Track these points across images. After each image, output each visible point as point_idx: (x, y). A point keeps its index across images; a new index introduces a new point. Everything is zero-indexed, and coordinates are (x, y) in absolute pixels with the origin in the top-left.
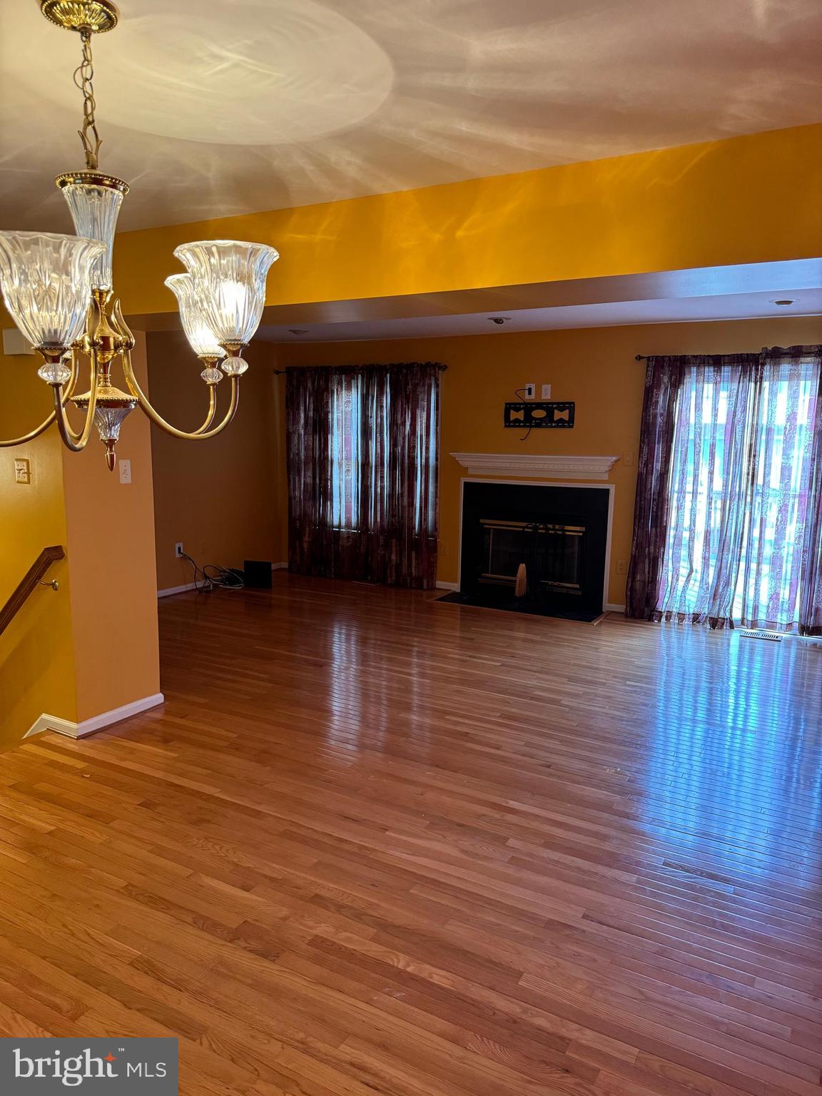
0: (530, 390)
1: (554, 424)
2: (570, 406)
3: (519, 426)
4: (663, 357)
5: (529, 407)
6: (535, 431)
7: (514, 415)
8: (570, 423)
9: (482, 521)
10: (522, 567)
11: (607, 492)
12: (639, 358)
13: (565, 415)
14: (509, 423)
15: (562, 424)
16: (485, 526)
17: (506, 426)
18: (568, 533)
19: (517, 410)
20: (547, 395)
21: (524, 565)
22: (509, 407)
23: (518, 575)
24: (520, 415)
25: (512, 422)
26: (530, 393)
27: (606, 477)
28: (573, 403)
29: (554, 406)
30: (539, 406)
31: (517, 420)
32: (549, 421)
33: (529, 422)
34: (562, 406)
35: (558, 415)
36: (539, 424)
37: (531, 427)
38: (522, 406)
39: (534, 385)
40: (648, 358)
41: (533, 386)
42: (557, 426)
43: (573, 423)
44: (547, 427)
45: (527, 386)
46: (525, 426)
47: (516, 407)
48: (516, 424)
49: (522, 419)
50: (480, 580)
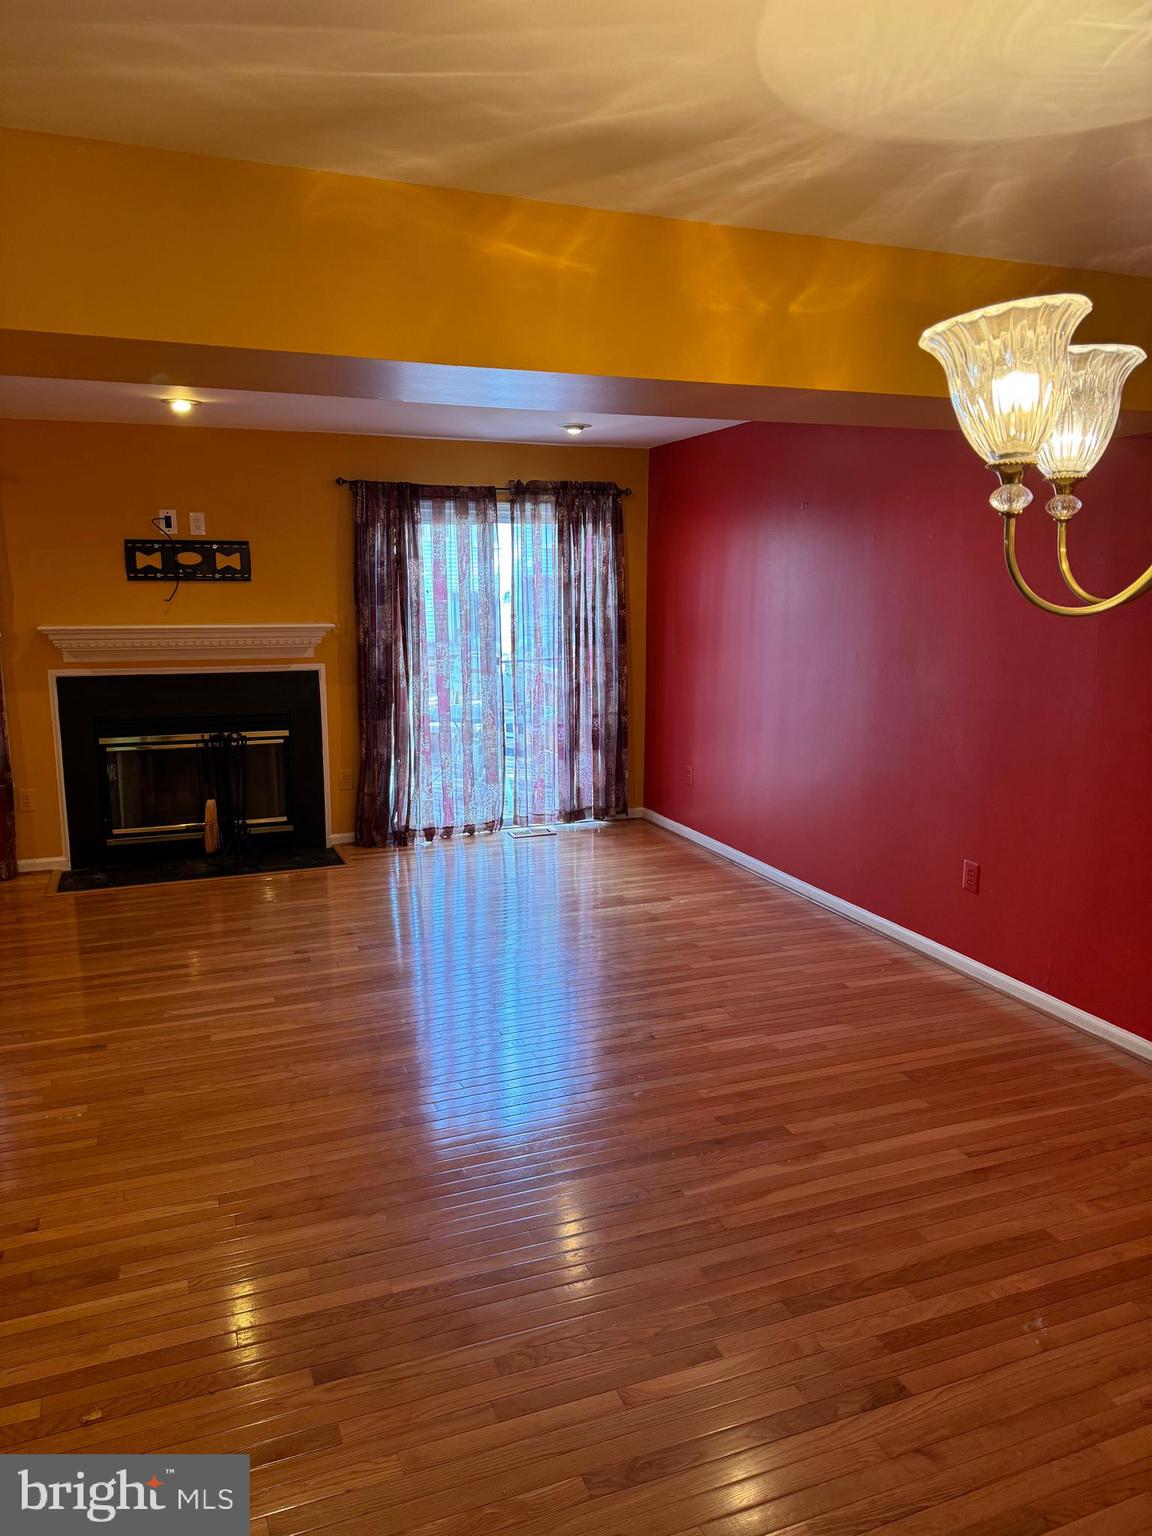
0: (168, 520)
1: (217, 576)
2: (242, 548)
3: (155, 579)
4: (376, 483)
5: (170, 549)
6: (183, 586)
7: (142, 560)
8: (244, 574)
9: (102, 741)
10: (211, 803)
11: (315, 675)
12: (339, 482)
13: (234, 561)
14: (135, 574)
15: (228, 575)
16: (108, 749)
17: (130, 579)
18: (249, 743)
19: (149, 552)
20: (198, 528)
21: (214, 801)
22: (132, 548)
23: (207, 817)
24: (156, 560)
25: (140, 571)
26: (169, 525)
27: (310, 653)
28: (247, 543)
29: (215, 547)
30: (189, 545)
31: (149, 569)
32: (207, 571)
33: (173, 572)
34: (228, 547)
35: (222, 562)
36: (191, 575)
37: (177, 579)
38: (156, 546)
39: (161, 511)
40: (354, 484)
41: (173, 514)
42: (223, 579)
43: (250, 574)
44: (204, 579)
45: (163, 514)
46: (165, 579)
47: (147, 547)
48: (148, 574)
49: (160, 567)
50: (111, 842)
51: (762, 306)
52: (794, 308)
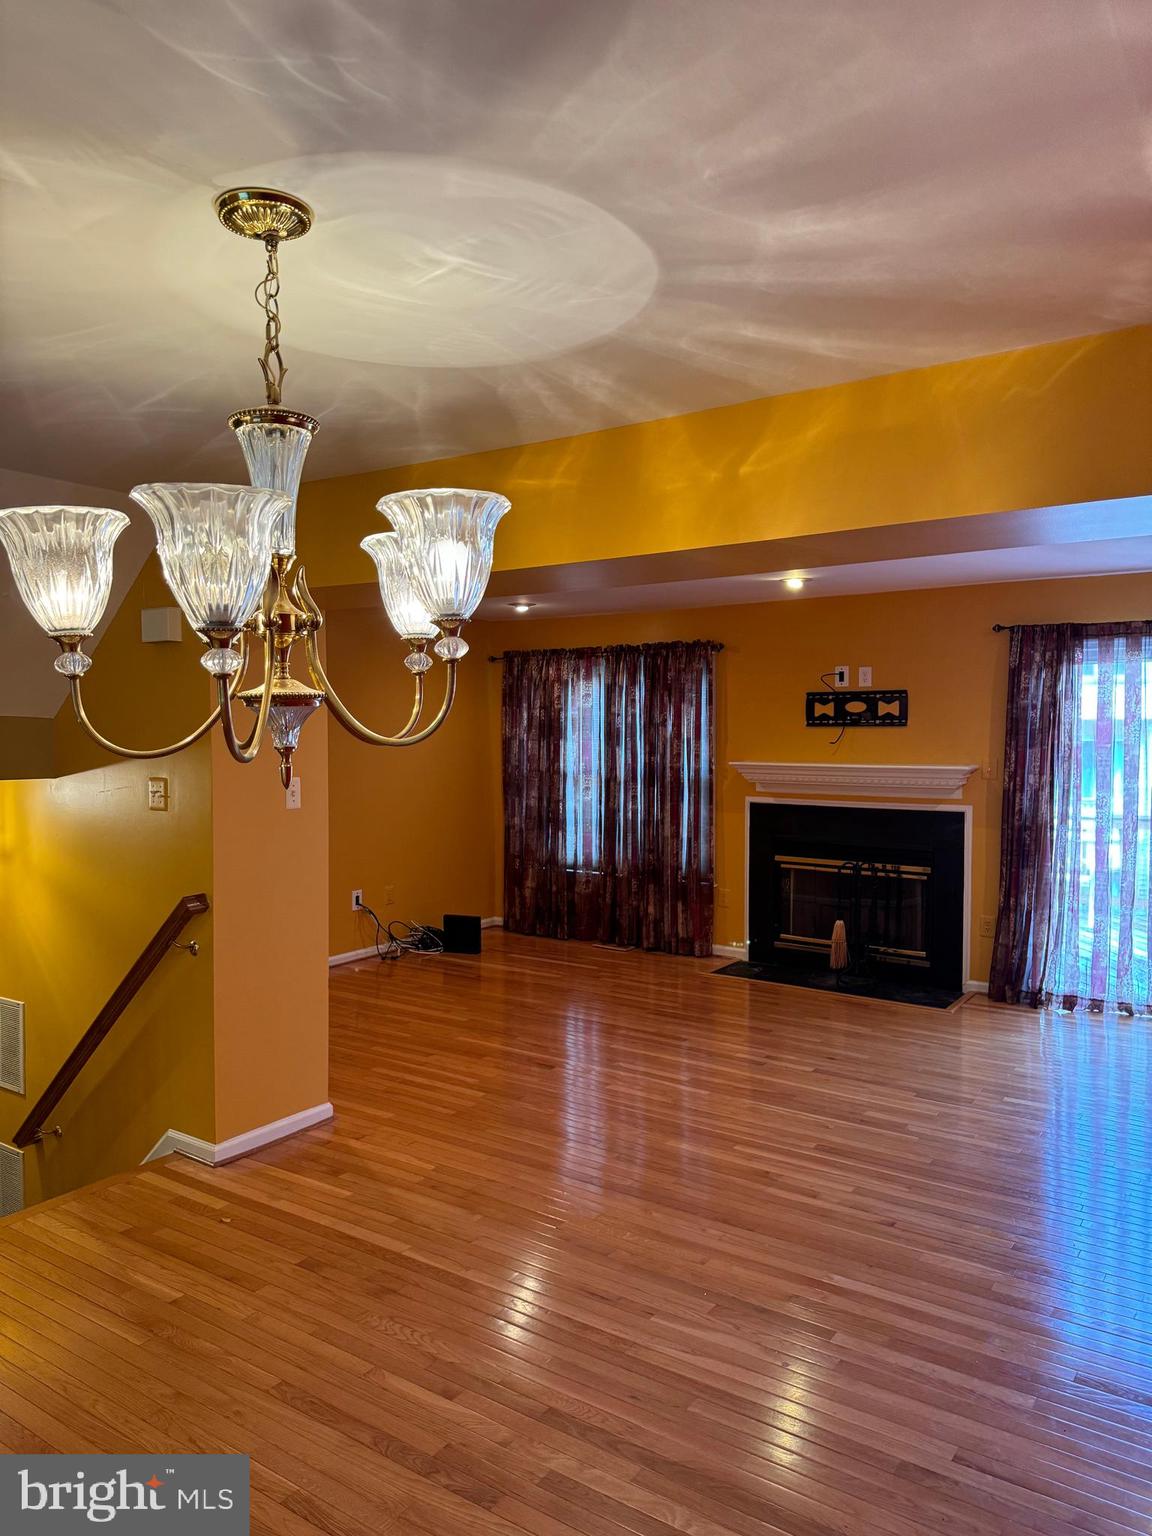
0: (841, 675)
1: (878, 722)
2: (901, 697)
3: (828, 725)
4: (1033, 626)
5: (841, 699)
6: (850, 731)
7: (820, 710)
8: (901, 720)
9: (778, 858)
10: (839, 923)
11: (961, 816)
12: (999, 628)
13: (894, 708)
14: (813, 720)
15: (889, 721)
16: (783, 866)
17: (808, 725)
18: (904, 876)
19: (824, 702)
20: (866, 681)
21: (842, 922)
22: (813, 699)
23: (834, 937)
24: (829, 709)
25: (817, 719)
26: (842, 679)
27: (958, 795)
28: (905, 692)
29: (878, 696)
30: (856, 696)
31: (824, 717)
32: (871, 718)
33: (842, 719)
34: (889, 696)
35: (883, 708)
36: (856, 721)
37: (844, 725)
38: (831, 697)
39: (847, 668)
40: (1012, 629)
41: (846, 670)
42: (883, 724)
43: (906, 719)
44: (868, 725)
45: (838, 670)
46: (836, 725)
47: (822, 698)
48: (823, 721)
49: (832, 714)
50: (777, 944)
51: (713, 475)
52: (744, 470)
